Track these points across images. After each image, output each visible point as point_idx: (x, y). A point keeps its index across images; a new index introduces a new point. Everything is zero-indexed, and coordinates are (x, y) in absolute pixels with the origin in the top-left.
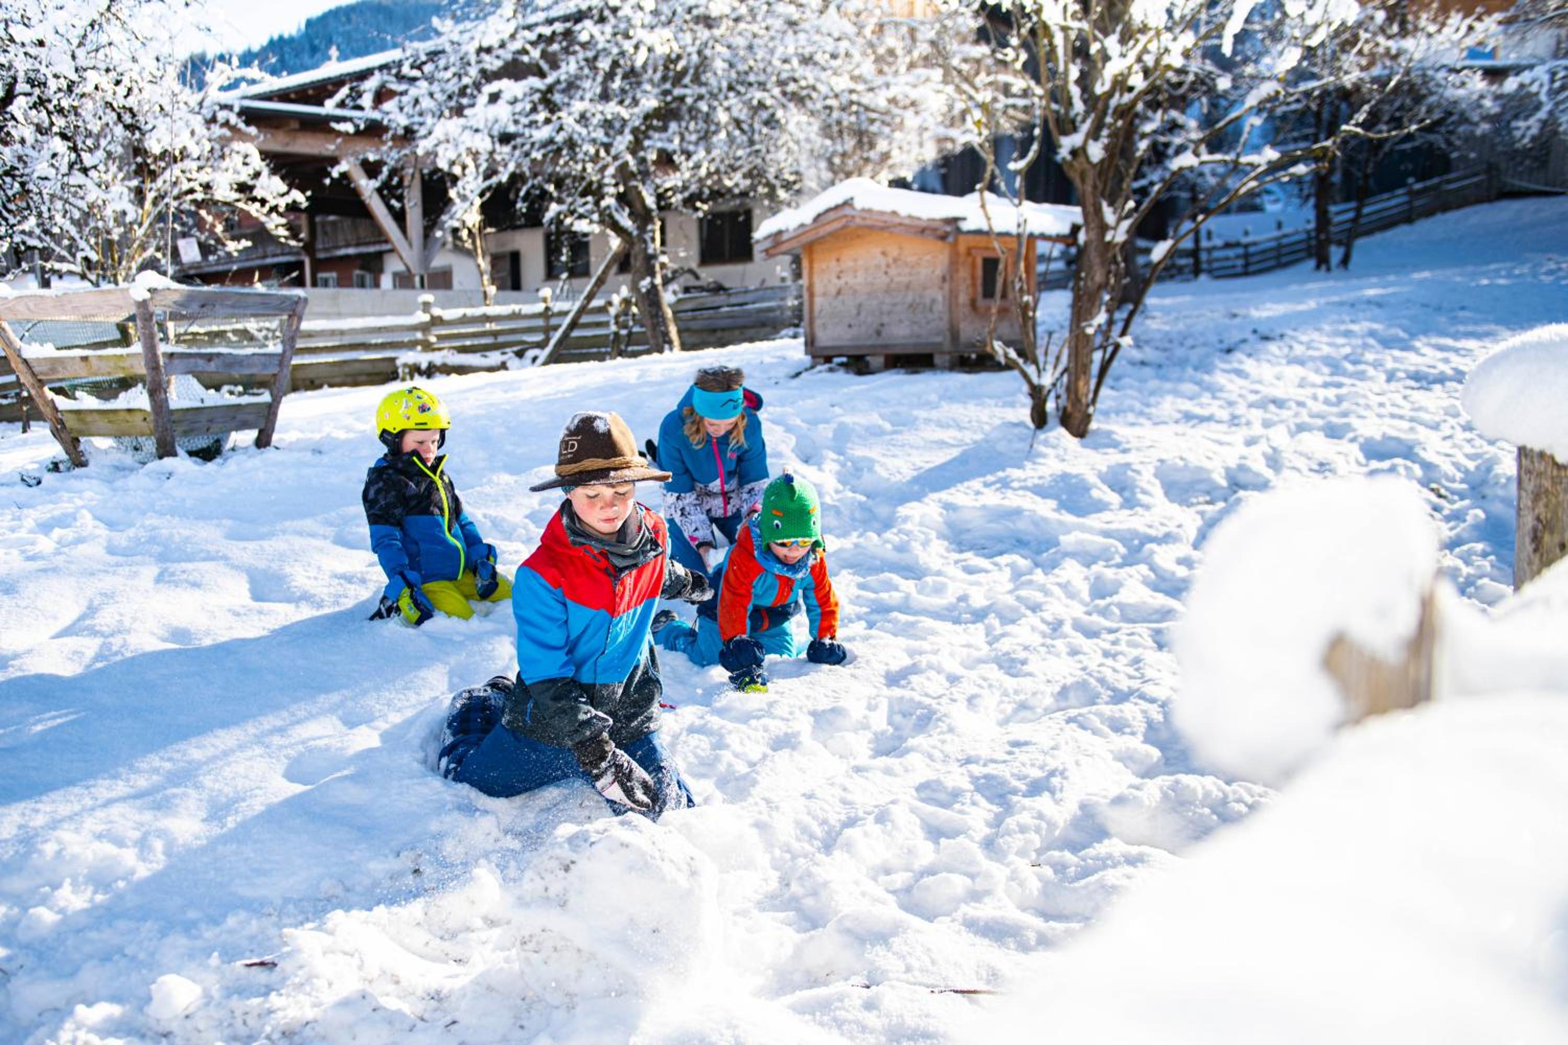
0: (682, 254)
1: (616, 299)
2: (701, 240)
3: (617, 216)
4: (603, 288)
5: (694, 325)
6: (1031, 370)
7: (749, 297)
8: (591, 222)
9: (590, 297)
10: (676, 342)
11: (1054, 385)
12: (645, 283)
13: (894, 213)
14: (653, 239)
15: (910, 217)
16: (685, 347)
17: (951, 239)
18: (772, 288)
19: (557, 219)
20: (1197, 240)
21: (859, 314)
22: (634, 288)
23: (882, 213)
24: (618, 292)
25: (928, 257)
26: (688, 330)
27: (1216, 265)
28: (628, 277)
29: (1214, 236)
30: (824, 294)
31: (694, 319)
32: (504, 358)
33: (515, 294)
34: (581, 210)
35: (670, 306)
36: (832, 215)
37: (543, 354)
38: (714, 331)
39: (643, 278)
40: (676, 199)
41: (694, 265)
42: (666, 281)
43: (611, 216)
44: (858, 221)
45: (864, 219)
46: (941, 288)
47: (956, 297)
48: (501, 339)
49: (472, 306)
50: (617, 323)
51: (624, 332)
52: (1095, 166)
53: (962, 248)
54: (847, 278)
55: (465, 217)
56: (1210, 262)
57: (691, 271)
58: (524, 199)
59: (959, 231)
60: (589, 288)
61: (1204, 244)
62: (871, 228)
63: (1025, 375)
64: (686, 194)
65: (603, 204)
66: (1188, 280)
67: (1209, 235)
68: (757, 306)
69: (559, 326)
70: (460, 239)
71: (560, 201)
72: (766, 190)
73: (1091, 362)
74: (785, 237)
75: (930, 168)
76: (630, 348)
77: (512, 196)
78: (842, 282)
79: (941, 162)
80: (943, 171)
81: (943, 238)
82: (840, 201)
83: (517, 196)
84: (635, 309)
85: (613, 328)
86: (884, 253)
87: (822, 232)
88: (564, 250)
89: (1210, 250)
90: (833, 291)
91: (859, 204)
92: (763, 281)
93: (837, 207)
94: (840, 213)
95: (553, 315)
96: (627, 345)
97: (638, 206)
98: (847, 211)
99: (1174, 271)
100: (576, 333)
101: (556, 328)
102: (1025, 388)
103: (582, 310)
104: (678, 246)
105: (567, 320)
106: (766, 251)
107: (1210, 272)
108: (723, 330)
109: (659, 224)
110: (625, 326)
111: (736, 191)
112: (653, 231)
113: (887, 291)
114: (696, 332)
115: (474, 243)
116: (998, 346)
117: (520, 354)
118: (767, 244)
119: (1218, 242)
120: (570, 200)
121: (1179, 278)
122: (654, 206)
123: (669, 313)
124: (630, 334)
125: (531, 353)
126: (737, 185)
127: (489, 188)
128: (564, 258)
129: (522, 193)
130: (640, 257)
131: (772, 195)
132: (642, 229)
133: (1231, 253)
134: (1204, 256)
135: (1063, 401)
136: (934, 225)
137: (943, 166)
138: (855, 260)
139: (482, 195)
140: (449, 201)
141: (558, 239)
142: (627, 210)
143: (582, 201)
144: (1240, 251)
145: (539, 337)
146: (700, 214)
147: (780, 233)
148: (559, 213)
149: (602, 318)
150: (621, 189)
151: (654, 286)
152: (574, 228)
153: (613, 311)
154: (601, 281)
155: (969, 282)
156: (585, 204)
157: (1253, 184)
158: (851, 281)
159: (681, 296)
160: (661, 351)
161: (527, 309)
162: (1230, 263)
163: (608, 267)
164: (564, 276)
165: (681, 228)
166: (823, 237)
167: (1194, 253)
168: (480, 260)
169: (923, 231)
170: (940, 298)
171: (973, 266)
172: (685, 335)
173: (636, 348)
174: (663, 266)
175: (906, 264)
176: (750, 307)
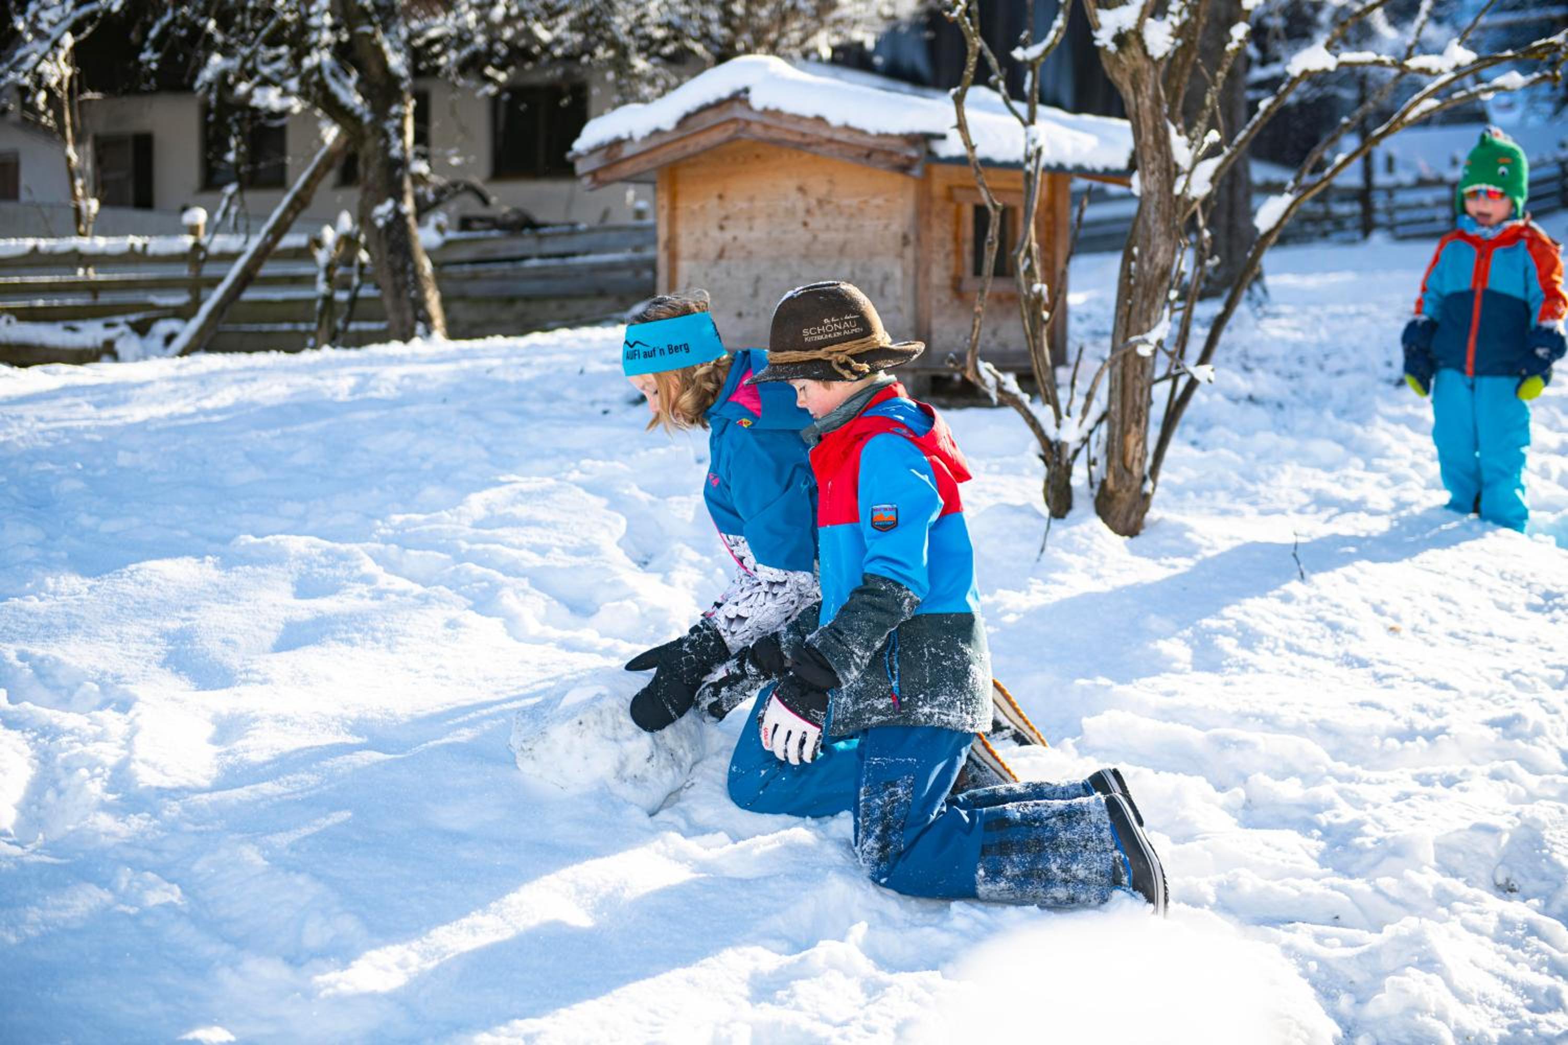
0: (455, 161)
1: (329, 235)
2: (495, 133)
3: (334, 86)
4: (305, 214)
5: (474, 289)
6: (1043, 413)
7: (577, 243)
8: (286, 93)
9: (280, 230)
10: (438, 321)
11: (1085, 441)
12: (384, 209)
13: (820, 120)
14: (401, 132)
15: (847, 128)
16: (454, 332)
17: (917, 172)
18: (619, 228)
19: (223, 83)
20: (1368, 172)
21: (755, 294)
22: (363, 219)
23: (799, 119)
24: (334, 224)
25: (879, 201)
26: (462, 297)
27: (1401, 216)
28: (354, 194)
29: (1398, 166)
30: (695, 256)
31: (474, 277)
32: (111, 333)
33: (139, 216)
34: (266, 71)
35: (429, 252)
36: (711, 118)
37: (187, 330)
38: (511, 300)
39: (381, 202)
40: (449, 59)
41: (476, 180)
42: (423, 209)
43: (322, 86)
44: (757, 130)
45: (766, 127)
46: (901, 256)
47: (927, 273)
48: (105, 299)
49: (51, 235)
50: (329, 279)
51: (342, 296)
52: (1156, 63)
53: (938, 187)
54: (737, 231)
55: (45, 67)
56: (1390, 212)
57: (471, 189)
58: (157, 45)
59: (931, 155)
60: (277, 213)
61: (1381, 178)
62: (779, 143)
63: (1033, 422)
64: (465, 52)
65: (307, 63)
66: (1352, 242)
67: (1390, 164)
68: (592, 259)
69: (220, 280)
70: (33, 108)
71: (227, 51)
72: (611, 53)
73: (1150, 402)
74: (627, 151)
75: (903, 29)
76: (353, 327)
77: (134, 36)
78: (728, 235)
79: (924, 19)
80: (928, 35)
81: (904, 168)
82: (725, 93)
83: (145, 37)
84: (364, 256)
85: (322, 288)
86: (801, 189)
87: (692, 145)
88: (233, 142)
89: (1390, 191)
90: (711, 250)
91: (758, 101)
92: (606, 214)
93: (719, 104)
94: (726, 115)
95: (209, 258)
96: (348, 320)
97: (375, 69)
98: (738, 112)
99: (1328, 226)
100: (250, 295)
101: (214, 283)
102: (1034, 445)
103: (264, 253)
104: (450, 146)
105: (236, 269)
106: (594, 174)
107: (1390, 227)
108: (528, 299)
109: (412, 103)
110: (346, 286)
111: (558, 51)
112: (402, 117)
113: (806, 256)
114: (477, 301)
115: (59, 117)
116: (986, 368)
117: (142, 329)
118: (595, 162)
119: (1405, 176)
120: (246, 51)
121: (1335, 237)
122: (403, 72)
123: (427, 266)
124: (354, 300)
125: (163, 327)
126: (558, 41)
127: (91, 18)
128: (231, 157)
129: (153, 34)
130: (376, 163)
131: (621, 63)
132: (381, 112)
133: (1428, 196)
134: (1379, 201)
135: (1099, 471)
136: (888, 144)
137: (929, 26)
138: (752, 199)
139: (76, 29)
140: (15, 38)
141: (221, 120)
142: (355, 75)
143: (269, 52)
144: (1444, 193)
145: (179, 299)
146: (491, 89)
147: (618, 143)
148: (224, 75)
149: (303, 269)
150: (345, 37)
151: (399, 217)
152: (254, 102)
153: (322, 257)
154: (300, 203)
155: (950, 246)
156: (277, 58)
157: (1432, 103)
158: (743, 235)
159: (451, 235)
160: (406, 337)
161: (158, 245)
162: (1424, 214)
163: (315, 178)
164: (231, 189)
165: (453, 113)
166: (695, 155)
167: (1364, 195)
168: (70, 150)
169: (869, 154)
170: (898, 273)
171: (958, 219)
172: (457, 307)
173: (364, 326)
174: (419, 179)
175: (840, 210)
176: (579, 260)
